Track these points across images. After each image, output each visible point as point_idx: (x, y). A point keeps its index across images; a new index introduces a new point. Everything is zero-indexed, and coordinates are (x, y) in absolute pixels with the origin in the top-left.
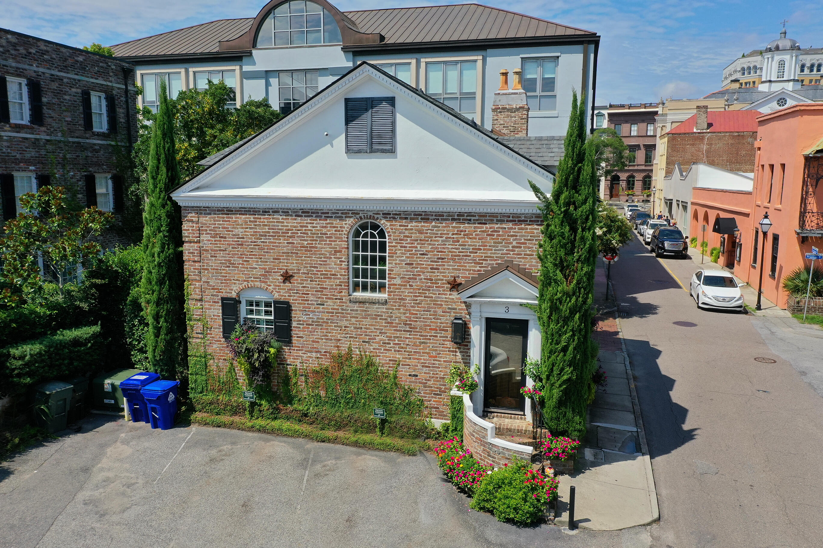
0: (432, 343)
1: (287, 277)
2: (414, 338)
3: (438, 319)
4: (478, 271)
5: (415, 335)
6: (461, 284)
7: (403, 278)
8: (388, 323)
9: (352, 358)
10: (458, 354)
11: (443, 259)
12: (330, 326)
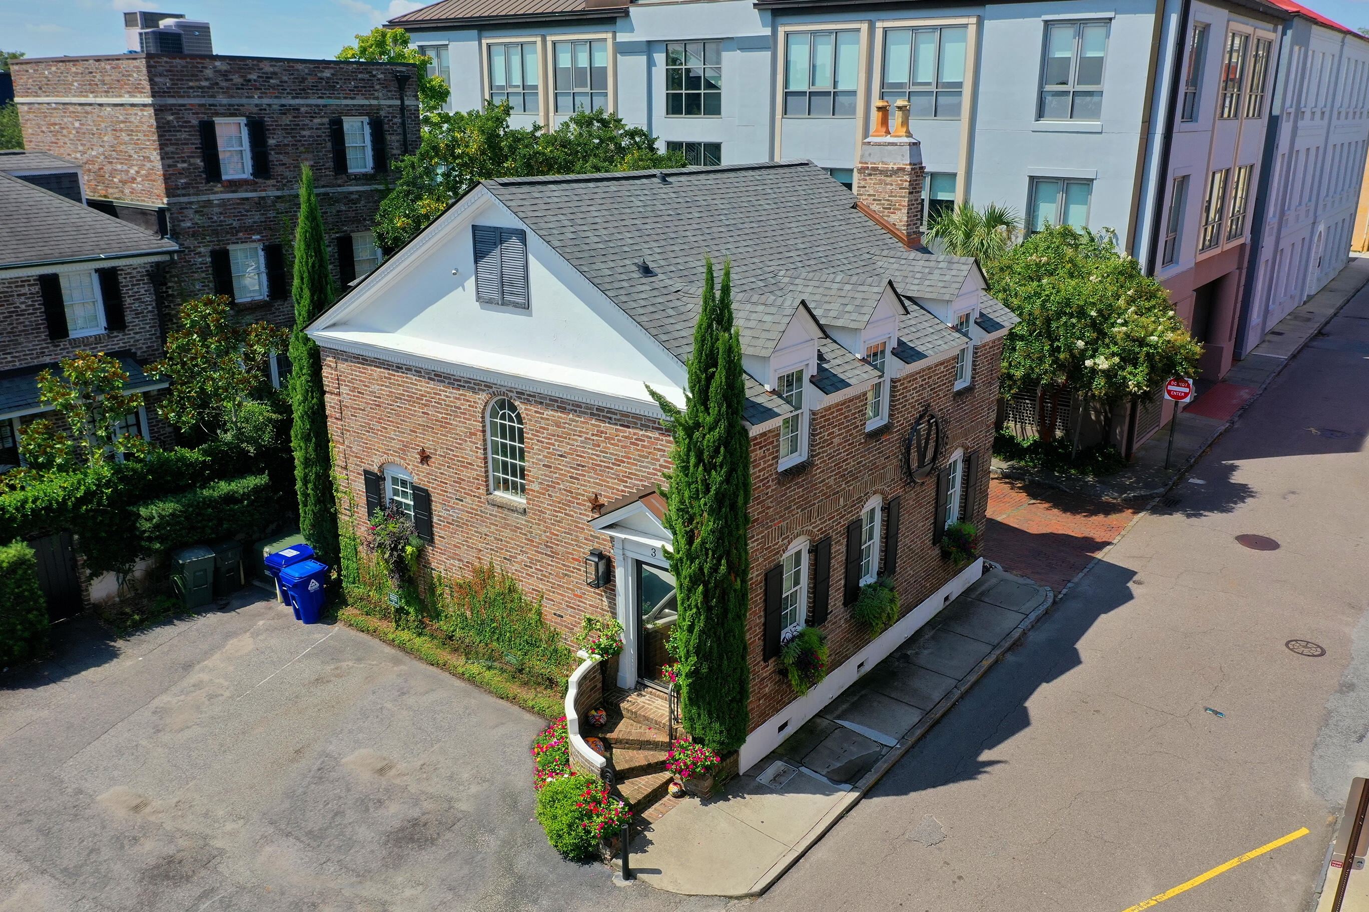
0: (576, 578)
1: (425, 458)
2: (557, 567)
3: (580, 547)
4: (623, 491)
5: (557, 562)
6: (603, 505)
7: (541, 483)
8: (528, 540)
9: (494, 576)
10: (604, 599)
11: (583, 466)
12: (470, 530)
